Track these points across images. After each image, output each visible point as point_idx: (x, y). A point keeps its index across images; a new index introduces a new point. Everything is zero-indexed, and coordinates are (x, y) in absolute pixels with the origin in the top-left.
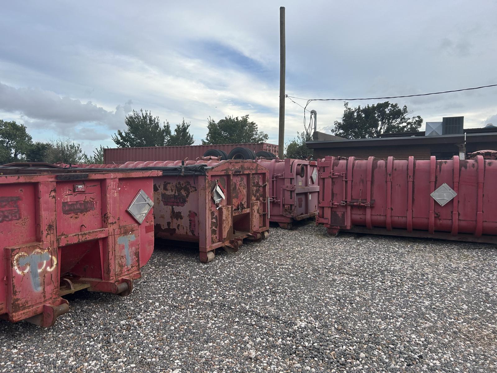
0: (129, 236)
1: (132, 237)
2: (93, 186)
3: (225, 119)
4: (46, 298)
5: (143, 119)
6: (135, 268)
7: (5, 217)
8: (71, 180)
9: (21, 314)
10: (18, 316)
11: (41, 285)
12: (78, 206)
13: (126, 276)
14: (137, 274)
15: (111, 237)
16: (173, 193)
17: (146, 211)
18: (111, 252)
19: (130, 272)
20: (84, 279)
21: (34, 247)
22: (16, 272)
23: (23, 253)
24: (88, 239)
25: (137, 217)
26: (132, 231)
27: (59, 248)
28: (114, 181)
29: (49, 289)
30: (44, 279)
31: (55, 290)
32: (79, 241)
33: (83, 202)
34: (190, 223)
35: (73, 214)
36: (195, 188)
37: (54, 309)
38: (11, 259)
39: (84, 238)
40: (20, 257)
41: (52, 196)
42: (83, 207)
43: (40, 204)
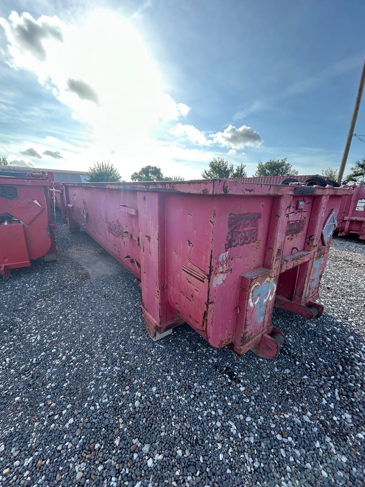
0: (321, 259)
2: (308, 203)
3: (270, 162)
4: (264, 327)
5: (219, 163)
6: (316, 290)
9: (247, 347)
10: (245, 349)
11: (263, 315)
12: (295, 226)
13: (311, 299)
14: (317, 295)
15: (311, 260)
17: (331, 232)
18: (308, 275)
19: (313, 294)
21: (266, 276)
22: (250, 304)
23: (258, 283)
25: (326, 239)
26: (324, 254)
27: (280, 274)
28: (326, 199)
29: (267, 318)
30: (266, 309)
32: (293, 266)
33: (298, 222)
35: (290, 236)
37: (279, 346)
38: (248, 290)
39: (297, 263)
40: (256, 287)
41: (286, 214)
42: (298, 228)
43: (278, 224)
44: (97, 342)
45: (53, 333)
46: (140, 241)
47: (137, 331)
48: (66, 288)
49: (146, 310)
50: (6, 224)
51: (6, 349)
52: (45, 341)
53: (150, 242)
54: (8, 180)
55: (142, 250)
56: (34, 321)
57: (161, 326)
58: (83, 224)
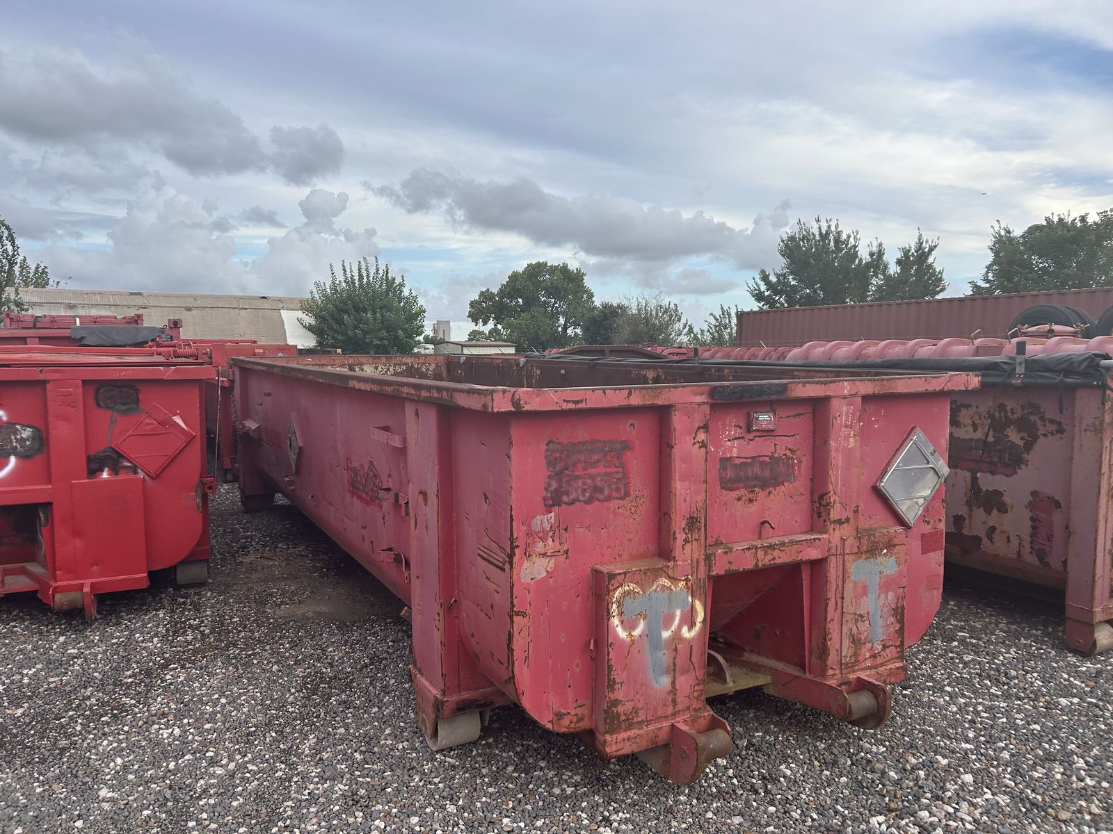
0: (880, 559)
1: (888, 565)
2: (795, 416)
3: (1044, 223)
4: (679, 707)
5: (819, 241)
6: (891, 652)
7: (597, 489)
8: (745, 400)
9: (624, 740)
10: (617, 743)
11: (667, 672)
12: (757, 470)
13: (868, 672)
14: (898, 668)
15: (833, 559)
16: (979, 435)
17: (925, 491)
18: (833, 600)
19: (879, 660)
20: (754, 658)
21: (657, 573)
22: (615, 632)
23: (632, 586)
24: (778, 561)
25: (903, 508)
26: (890, 546)
27: (710, 577)
28: (849, 404)
29: (685, 682)
30: (675, 658)
31: (697, 688)
32: (756, 565)
33: (767, 459)
34: (1034, 528)
35: (742, 492)
36: (1059, 424)
37: (699, 744)
38: (607, 597)
39: (770, 557)
40: (626, 594)
41: (698, 442)
42: (767, 474)
43: (673, 463)
44: (304, 747)
45: (207, 726)
46: (410, 505)
47: (398, 733)
48: (235, 645)
49: (420, 671)
50: (105, 475)
51: (111, 745)
52: (190, 737)
53: (426, 505)
54: (124, 370)
55: (413, 524)
56: (162, 705)
57: (445, 699)
58: (287, 479)
